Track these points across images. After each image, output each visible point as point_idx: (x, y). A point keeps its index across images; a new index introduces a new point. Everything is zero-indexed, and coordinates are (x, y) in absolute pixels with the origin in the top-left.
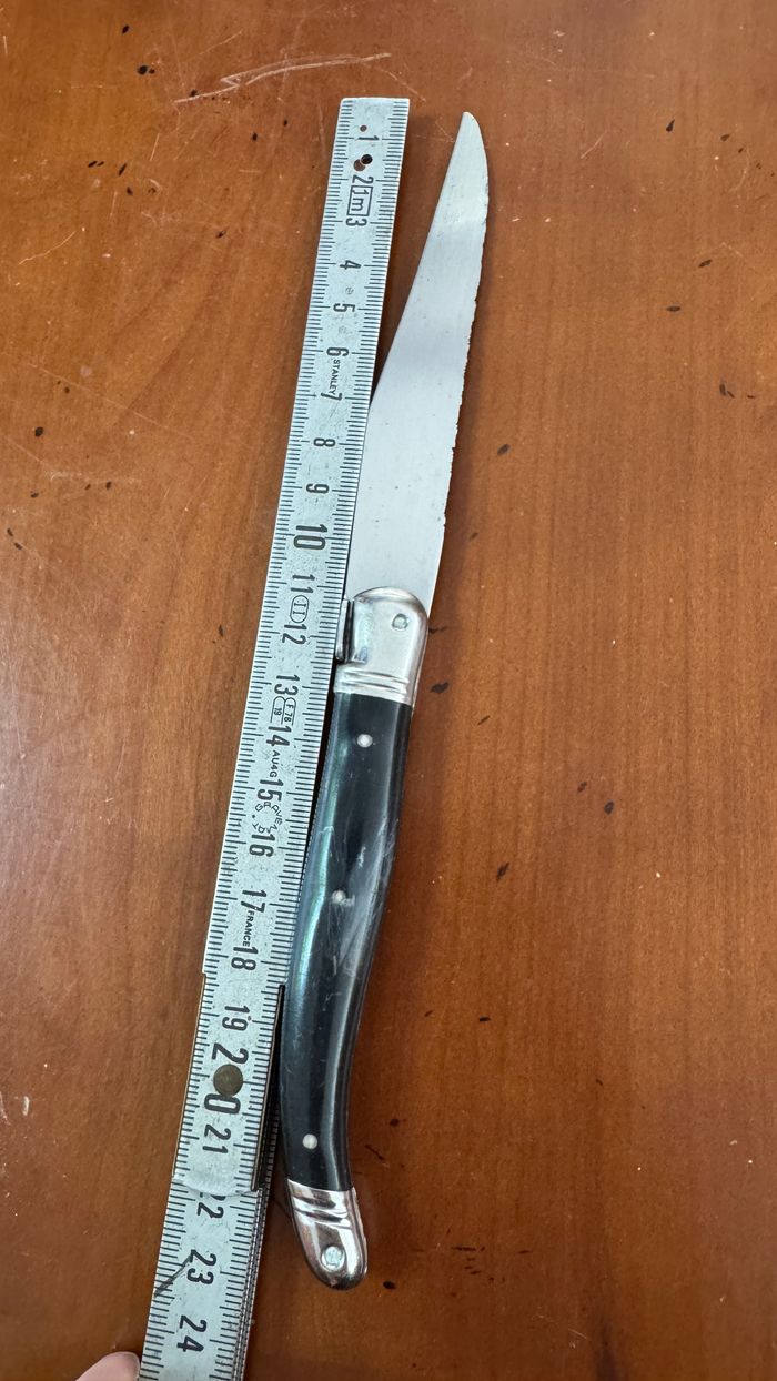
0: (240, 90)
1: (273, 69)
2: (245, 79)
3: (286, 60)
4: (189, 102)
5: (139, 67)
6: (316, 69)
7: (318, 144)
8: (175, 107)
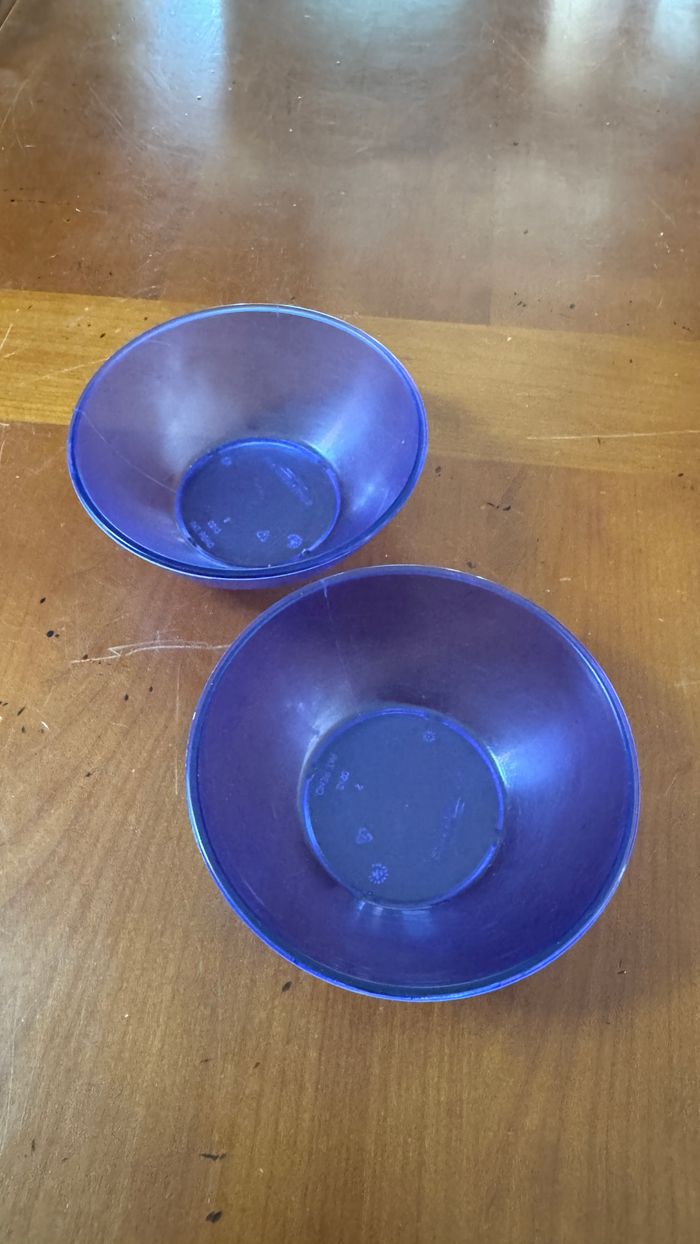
0: (121, 658)
1: (147, 646)
2: (126, 651)
3: (157, 642)
4: (81, 663)
5: (48, 631)
6: (179, 649)
7: (173, 710)
8: (70, 666)
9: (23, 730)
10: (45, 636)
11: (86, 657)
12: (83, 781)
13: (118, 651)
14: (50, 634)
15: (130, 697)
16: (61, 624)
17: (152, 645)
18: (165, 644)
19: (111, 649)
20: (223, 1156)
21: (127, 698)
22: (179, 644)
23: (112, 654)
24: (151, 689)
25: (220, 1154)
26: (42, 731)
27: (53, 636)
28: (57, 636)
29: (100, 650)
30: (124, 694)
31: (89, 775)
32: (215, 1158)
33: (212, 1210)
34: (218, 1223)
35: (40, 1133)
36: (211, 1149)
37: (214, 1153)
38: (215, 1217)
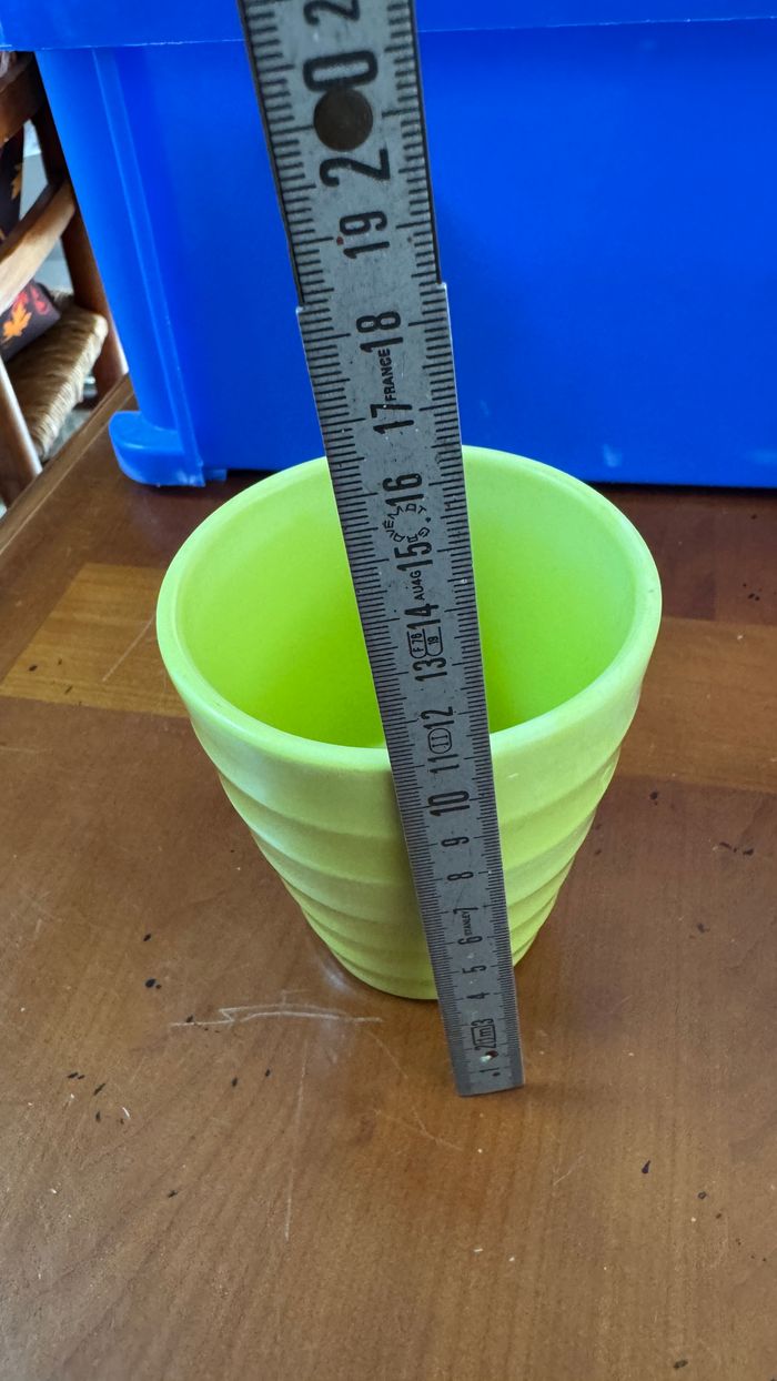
0: (234, 1026)
1: (268, 1010)
2: (242, 1015)
3: (283, 1004)
4: (184, 1029)
5: (149, 978)
6: (308, 1019)
7: (294, 1106)
8: (169, 1031)
9: (98, 1117)
10: (144, 984)
11: (189, 1020)
12: (166, 1203)
13: (231, 1015)
14: (150, 984)
15: (240, 1082)
16: (165, 971)
17: (276, 1009)
18: (294, 1010)
19: (222, 1011)
21: (235, 1083)
22: (310, 1011)
23: (224, 1019)
24: (268, 1073)
26: (122, 1122)
27: (155, 985)
28: (159, 987)
29: (209, 1011)
30: (231, 1078)
31: (172, 1194)
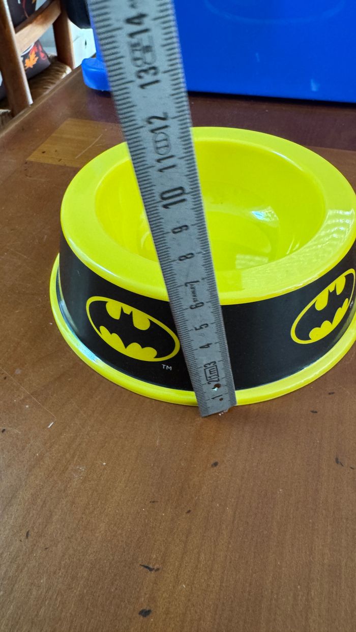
20: (158, 569)
25: (155, 567)
32: (151, 570)
33: (144, 608)
34: (148, 617)
35: (33, 528)
36: (149, 563)
37: (151, 566)
38: (145, 613)
